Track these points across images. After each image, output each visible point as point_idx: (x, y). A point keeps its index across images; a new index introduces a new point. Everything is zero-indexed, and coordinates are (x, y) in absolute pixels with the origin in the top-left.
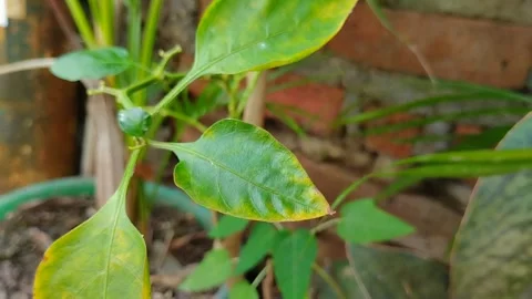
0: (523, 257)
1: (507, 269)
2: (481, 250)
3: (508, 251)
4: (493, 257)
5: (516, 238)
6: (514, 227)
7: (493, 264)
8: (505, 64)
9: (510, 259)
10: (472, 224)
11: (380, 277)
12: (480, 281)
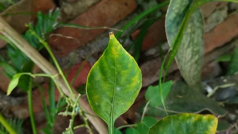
0: (194, 53)
1: (193, 61)
2: (185, 64)
3: (190, 56)
4: (188, 62)
5: (189, 51)
6: (187, 49)
7: (189, 64)
8: (126, 4)
9: (192, 58)
10: (179, 60)
11: (171, 102)
12: (190, 72)
